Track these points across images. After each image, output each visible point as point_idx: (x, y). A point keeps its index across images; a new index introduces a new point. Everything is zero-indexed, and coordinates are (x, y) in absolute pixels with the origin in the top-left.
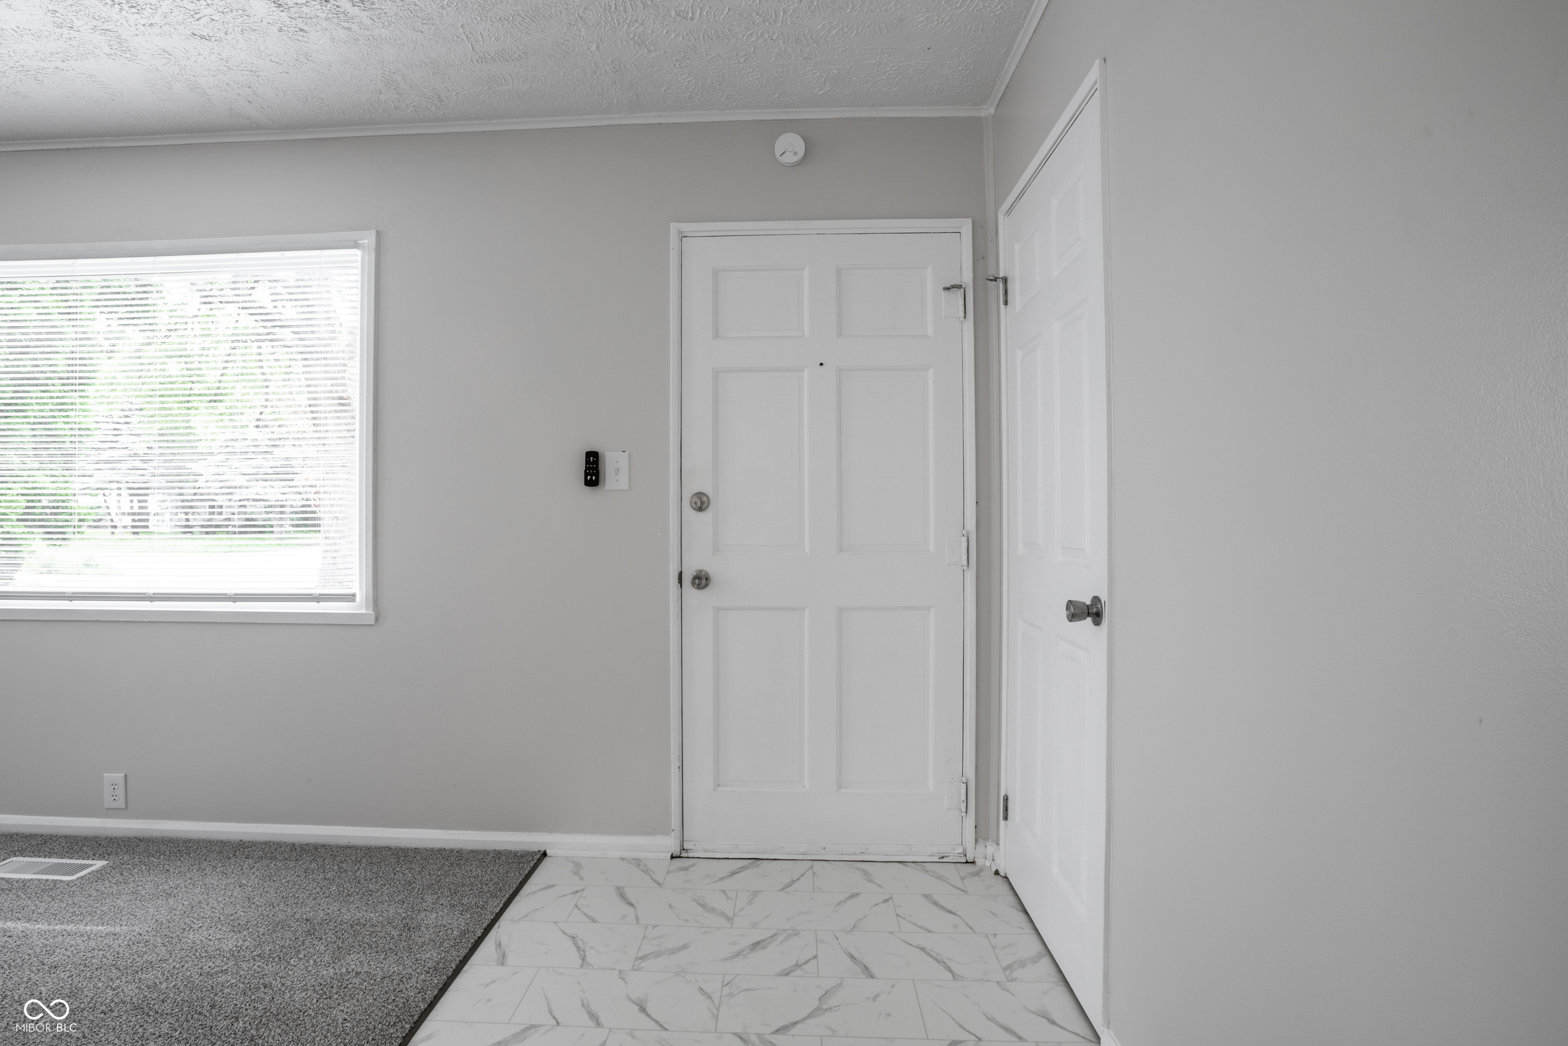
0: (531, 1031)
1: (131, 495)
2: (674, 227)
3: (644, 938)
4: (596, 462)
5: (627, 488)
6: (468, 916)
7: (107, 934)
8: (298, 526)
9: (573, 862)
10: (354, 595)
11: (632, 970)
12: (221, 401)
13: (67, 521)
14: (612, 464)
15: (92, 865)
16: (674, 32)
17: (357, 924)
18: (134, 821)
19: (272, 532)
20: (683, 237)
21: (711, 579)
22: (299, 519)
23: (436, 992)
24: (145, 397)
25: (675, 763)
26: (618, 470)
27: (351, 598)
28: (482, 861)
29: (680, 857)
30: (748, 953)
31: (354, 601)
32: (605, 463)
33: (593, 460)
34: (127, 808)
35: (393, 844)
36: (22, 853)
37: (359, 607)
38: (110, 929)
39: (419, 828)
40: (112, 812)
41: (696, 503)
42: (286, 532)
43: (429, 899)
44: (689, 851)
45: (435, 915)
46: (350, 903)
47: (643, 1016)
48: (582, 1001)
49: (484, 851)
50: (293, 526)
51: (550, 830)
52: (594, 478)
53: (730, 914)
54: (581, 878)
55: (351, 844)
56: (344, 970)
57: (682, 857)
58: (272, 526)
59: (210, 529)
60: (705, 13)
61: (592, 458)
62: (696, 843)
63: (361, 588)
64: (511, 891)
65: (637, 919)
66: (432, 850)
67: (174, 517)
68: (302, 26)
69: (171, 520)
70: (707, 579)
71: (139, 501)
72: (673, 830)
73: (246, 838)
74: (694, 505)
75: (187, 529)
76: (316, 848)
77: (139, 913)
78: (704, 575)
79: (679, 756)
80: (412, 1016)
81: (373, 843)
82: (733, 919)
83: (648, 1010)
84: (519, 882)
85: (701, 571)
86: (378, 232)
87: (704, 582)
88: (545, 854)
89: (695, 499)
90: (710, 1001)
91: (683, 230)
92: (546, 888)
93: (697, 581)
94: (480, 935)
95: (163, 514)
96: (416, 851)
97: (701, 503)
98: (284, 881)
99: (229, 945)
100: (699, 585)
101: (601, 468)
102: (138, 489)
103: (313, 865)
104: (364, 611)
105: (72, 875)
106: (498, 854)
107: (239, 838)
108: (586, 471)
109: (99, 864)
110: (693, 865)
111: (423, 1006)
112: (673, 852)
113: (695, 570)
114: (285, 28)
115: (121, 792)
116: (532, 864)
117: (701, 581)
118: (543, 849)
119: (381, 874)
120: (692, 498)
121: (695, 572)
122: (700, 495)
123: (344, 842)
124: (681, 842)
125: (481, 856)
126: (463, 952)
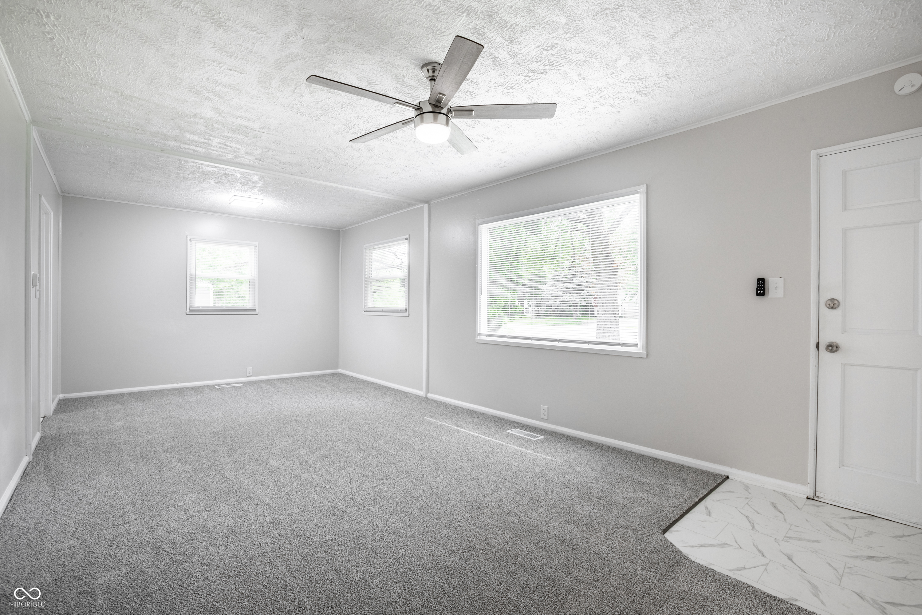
0: (726, 546)
1: (519, 301)
2: (813, 153)
3: (790, 529)
4: (763, 284)
5: (782, 296)
6: (690, 492)
7: (550, 460)
8: (583, 314)
9: (744, 485)
10: (637, 344)
11: (783, 540)
12: (555, 259)
13: (515, 311)
14: (772, 285)
15: (539, 437)
16: (815, 50)
17: (640, 481)
18: (550, 425)
19: (572, 316)
20: (820, 157)
21: (840, 347)
22: (583, 311)
23: (679, 516)
24: (528, 259)
25: (811, 447)
26: (777, 287)
27: (636, 345)
28: (695, 472)
29: (813, 499)
30: (864, 559)
31: (637, 347)
32: (768, 285)
33: (762, 282)
34: (548, 420)
35: (651, 455)
36: (517, 427)
37: (640, 350)
38: (551, 458)
39: (663, 451)
40: (543, 420)
41: (829, 305)
42: (578, 316)
43: (671, 481)
44: (820, 498)
45: (675, 488)
46: (636, 473)
47: (790, 561)
48: (754, 544)
49: (695, 468)
50: (581, 314)
51: (731, 466)
52: (762, 292)
53: (852, 537)
54: (750, 493)
55: (632, 451)
56: (638, 496)
57: (814, 500)
58: (572, 314)
59: (547, 315)
60: (838, 34)
61: (761, 282)
62: (825, 494)
63: (640, 341)
64: (711, 488)
65: (785, 520)
66: (670, 462)
67: (533, 310)
68: (619, 111)
69: (532, 311)
70: (837, 347)
71: (521, 304)
72: (809, 483)
73: (590, 440)
74: (828, 306)
75: (538, 315)
76: (618, 450)
77: (559, 456)
78: (835, 345)
79: (814, 443)
80: (670, 521)
81: (642, 453)
82: (853, 540)
83: (793, 560)
84: (715, 485)
85: (833, 342)
86: (647, 185)
87: (835, 348)
88: (728, 477)
89: (829, 302)
90: (836, 571)
91: (821, 153)
92: (730, 492)
93: (830, 348)
94: (697, 501)
95: (528, 308)
96: (662, 461)
97: (833, 305)
98: (608, 458)
99: (592, 474)
100: (831, 350)
101: (766, 287)
102: (521, 297)
103: (618, 456)
104: (641, 352)
105: (535, 438)
106: (702, 472)
107: (588, 439)
108: (757, 288)
109: (542, 437)
110: (823, 506)
111: (674, 519)
112: (808, 495)
113: (829, 341)
114: (612, 113)
115: (546, 413)
116: (721, 480)
117: (832, 348)
118: (727, 475)
119: (647, 466)
120: (827, 302)
121: (828, 343)
122: (832, 300)
123: (630, 450)
124: (814, 491)
125: (694, 470)
126: (690, 505)
